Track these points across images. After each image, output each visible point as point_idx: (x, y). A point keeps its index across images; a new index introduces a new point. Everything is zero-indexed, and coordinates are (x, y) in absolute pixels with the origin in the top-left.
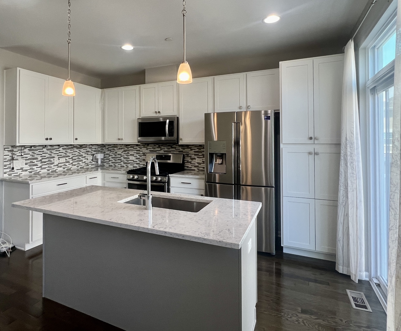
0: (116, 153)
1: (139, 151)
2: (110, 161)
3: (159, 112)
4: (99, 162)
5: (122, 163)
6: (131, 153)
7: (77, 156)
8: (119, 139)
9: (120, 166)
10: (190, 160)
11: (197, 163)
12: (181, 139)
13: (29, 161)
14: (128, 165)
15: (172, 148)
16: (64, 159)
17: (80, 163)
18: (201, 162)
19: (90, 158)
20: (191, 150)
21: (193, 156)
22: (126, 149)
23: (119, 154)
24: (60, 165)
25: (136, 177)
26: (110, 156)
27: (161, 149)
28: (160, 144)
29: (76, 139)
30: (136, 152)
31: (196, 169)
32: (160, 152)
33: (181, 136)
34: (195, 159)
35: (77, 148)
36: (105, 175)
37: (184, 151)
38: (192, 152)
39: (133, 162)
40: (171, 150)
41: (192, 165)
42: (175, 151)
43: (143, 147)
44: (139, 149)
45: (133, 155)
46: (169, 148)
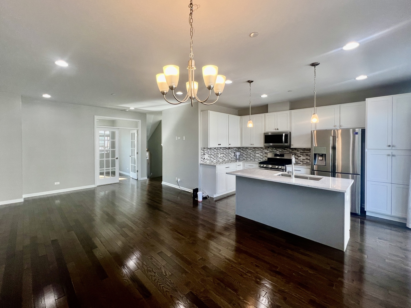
0: (247, 152)
1: (262, 151)
2: (243, 156)
3: (278, 129)
4: (238, 157)
5: (251, 158)
6: (257, 152)
7: (228, 153)
8: (251, 144)
9: (250, 159)
10: (297, 158)
11: (302, 159)
12: (292, 145)
13: (209, 156)
14: (255, 159)
15: (285, 150)
16: (222, 155)
17: (229, 157)
18: (305, 159)
19: (233, 154)
20: (298, 151)
21: (299, 155)
22: (254, 150)
23: (249, 153)
24: (221, 158)
25: (265, 166)
26: (243, 154)
27: (277, 150)
28: (276, 147)
29: (230, 144)
30: (260, 151)
31: (301, 163)
32: (276, 152)
33: (292, 143)
34: (300, 156)
35: (228, 149)
36: (244, 164)
37: (293, 152)
38: (299, 153)
39: (258, 158)
40: (283, 151)
41: (298, 160)
42: (286, 152)
43: (266, 149)
44: (262, 150)
45: (258, 153)
46: (283, 150)
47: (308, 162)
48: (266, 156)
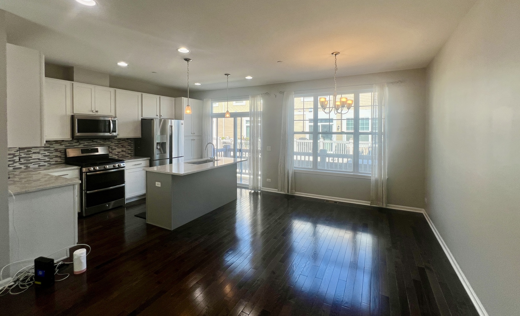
3: (97, 111)
6: (34, 150)
10: (111, 151)
11: (117, 152)
12: (118, 135)
14: (29, 165)
15: (94, 142)
18: (121, 151)
20: (112, 142)
21: (114, 147)
27: (80, 144)
30: (43, 149)
34: (115, 149)
38: (113, 144)
39: (38, 161)
40: (92, 143)
41: (113, 154)
42: (96, 144)
43: (55, 143)
45: (38, 153)
46: (90, 143)
47: (124, 154)
48: (56, 156)
